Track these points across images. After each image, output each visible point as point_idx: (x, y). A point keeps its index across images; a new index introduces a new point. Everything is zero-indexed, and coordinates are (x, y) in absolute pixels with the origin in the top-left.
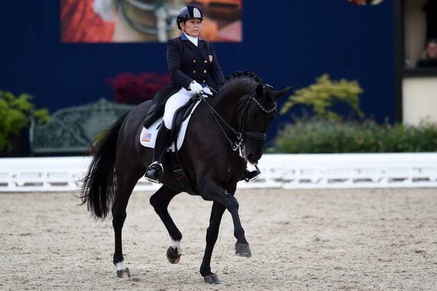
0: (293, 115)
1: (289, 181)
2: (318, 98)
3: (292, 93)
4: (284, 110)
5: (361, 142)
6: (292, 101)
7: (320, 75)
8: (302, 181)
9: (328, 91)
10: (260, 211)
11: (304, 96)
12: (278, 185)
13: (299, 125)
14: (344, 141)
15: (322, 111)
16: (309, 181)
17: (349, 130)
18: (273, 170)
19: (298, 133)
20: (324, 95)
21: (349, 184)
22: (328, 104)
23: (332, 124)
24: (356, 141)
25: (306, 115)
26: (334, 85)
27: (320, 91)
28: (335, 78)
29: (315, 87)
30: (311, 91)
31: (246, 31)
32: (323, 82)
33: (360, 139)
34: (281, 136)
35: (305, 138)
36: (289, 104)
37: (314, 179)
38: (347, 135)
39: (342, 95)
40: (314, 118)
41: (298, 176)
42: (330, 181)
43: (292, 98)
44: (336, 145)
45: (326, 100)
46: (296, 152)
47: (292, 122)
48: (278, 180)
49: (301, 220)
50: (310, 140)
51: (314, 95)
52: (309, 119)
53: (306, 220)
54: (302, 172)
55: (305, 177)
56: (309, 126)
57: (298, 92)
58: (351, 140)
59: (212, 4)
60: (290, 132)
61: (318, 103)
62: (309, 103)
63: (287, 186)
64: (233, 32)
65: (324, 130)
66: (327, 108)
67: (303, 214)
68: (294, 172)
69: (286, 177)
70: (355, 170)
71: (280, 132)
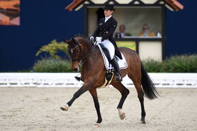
0: (41, 57)
1: (39, 84)
2: (51, 49)
3: (41, 47)
4: (37, 54)
5: (69, 68)
6: (41, 51)
7: (53, 40)
8: (45, 84)
9: (56, 46)
10: (27, 96)
11: (46, 48)
12: (35, 85)
13: (43, 60)
14: (62, 67)
15: (53, 55)
16: (48, 84)
17: (65, 63)
18: (33, 80)
19: (43, 64)
20: (54, 48)
21: (64, 86)
22: (56, 52)
23: (58, 60)
24: (67, 68)
25: (46, 56)
26: (58, 44)
27: (52, 46)
28: (59, 41)
29: (50, 45)
30: (49, 46)
31: (21, 21)
32: (54, 43)
33: (69, 67)
34: (35, 65)
35: (46, 66)
36: (39, 52)
37: (50, 83)
38: (64, 65)
39: (62, 48)
40: (50, 58)
41: (43, 82)
42: (56, 84)
43: (41, 49)
44: (59, 69)
45: (55, 50)
46: (42, 72)
47: (41, 59)
48: (35, 84)
49: (44, 100)
50: (48, 67)
51: (50, 48)
52: (48, 58)
53: (47, 100)
54: (45, 80)
55: (46, 82)
56: (48, 61)
57: (43, 47)
58: (65, 67)
59: (7, 9)
60: (40, 64)
61: (52, 51)
62: (48, 52)
63: (38, 86)
64: (16, 21)
65: (54, 63)
66: (55, 54)
67: (46, 98)
68: (41, 80)
69: (38, 82)
70: (67, 80)
71: (35, 64)
